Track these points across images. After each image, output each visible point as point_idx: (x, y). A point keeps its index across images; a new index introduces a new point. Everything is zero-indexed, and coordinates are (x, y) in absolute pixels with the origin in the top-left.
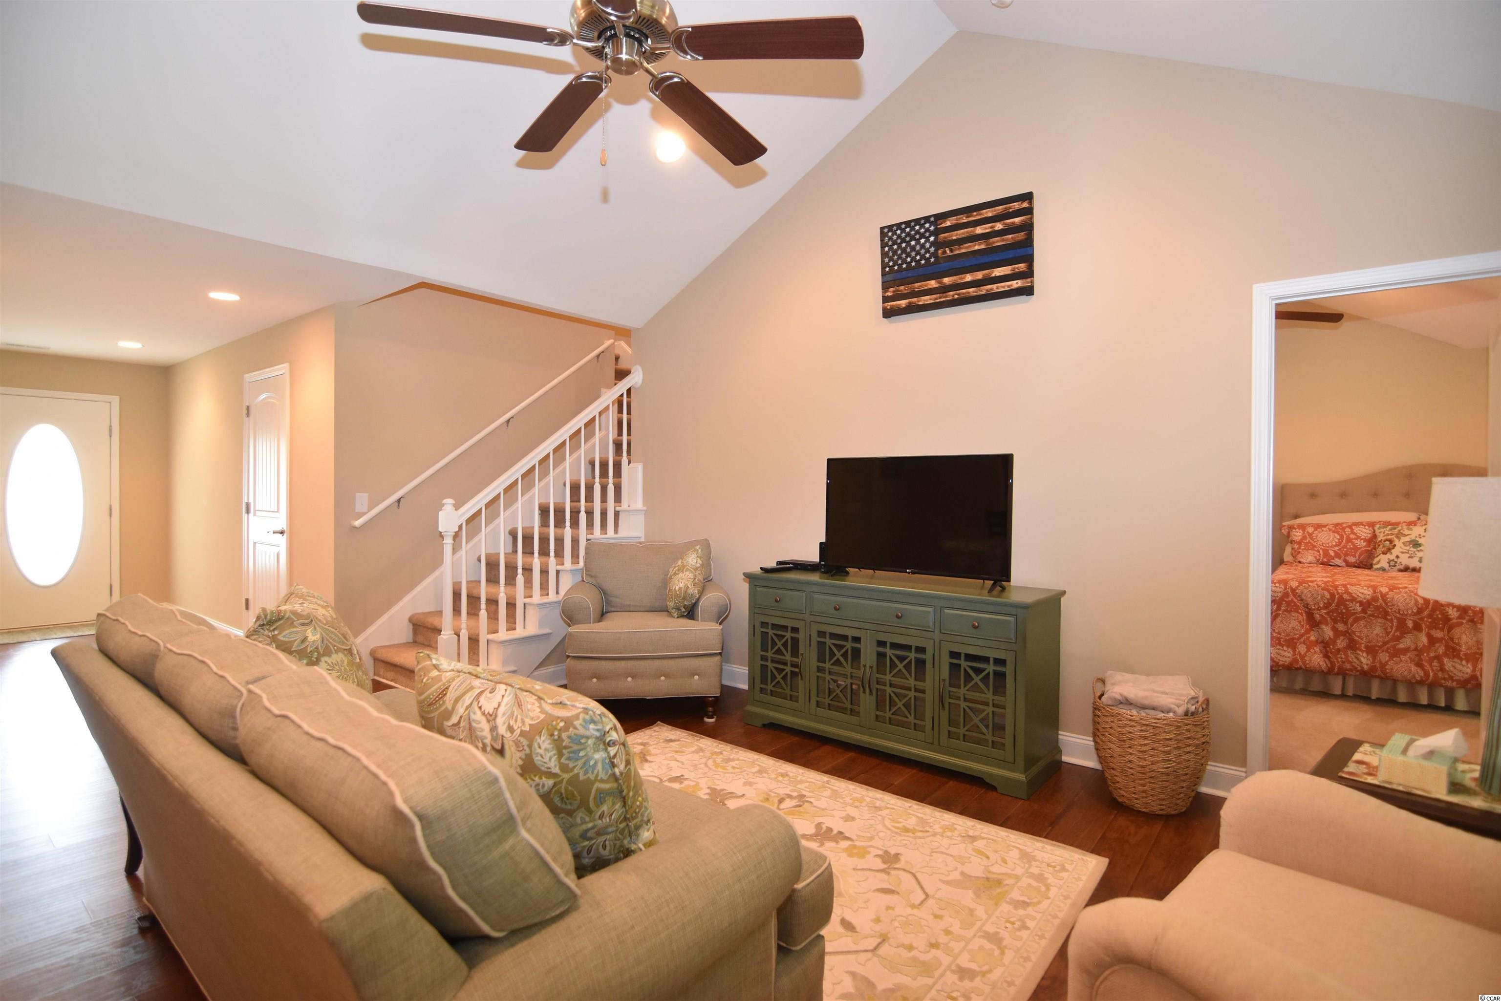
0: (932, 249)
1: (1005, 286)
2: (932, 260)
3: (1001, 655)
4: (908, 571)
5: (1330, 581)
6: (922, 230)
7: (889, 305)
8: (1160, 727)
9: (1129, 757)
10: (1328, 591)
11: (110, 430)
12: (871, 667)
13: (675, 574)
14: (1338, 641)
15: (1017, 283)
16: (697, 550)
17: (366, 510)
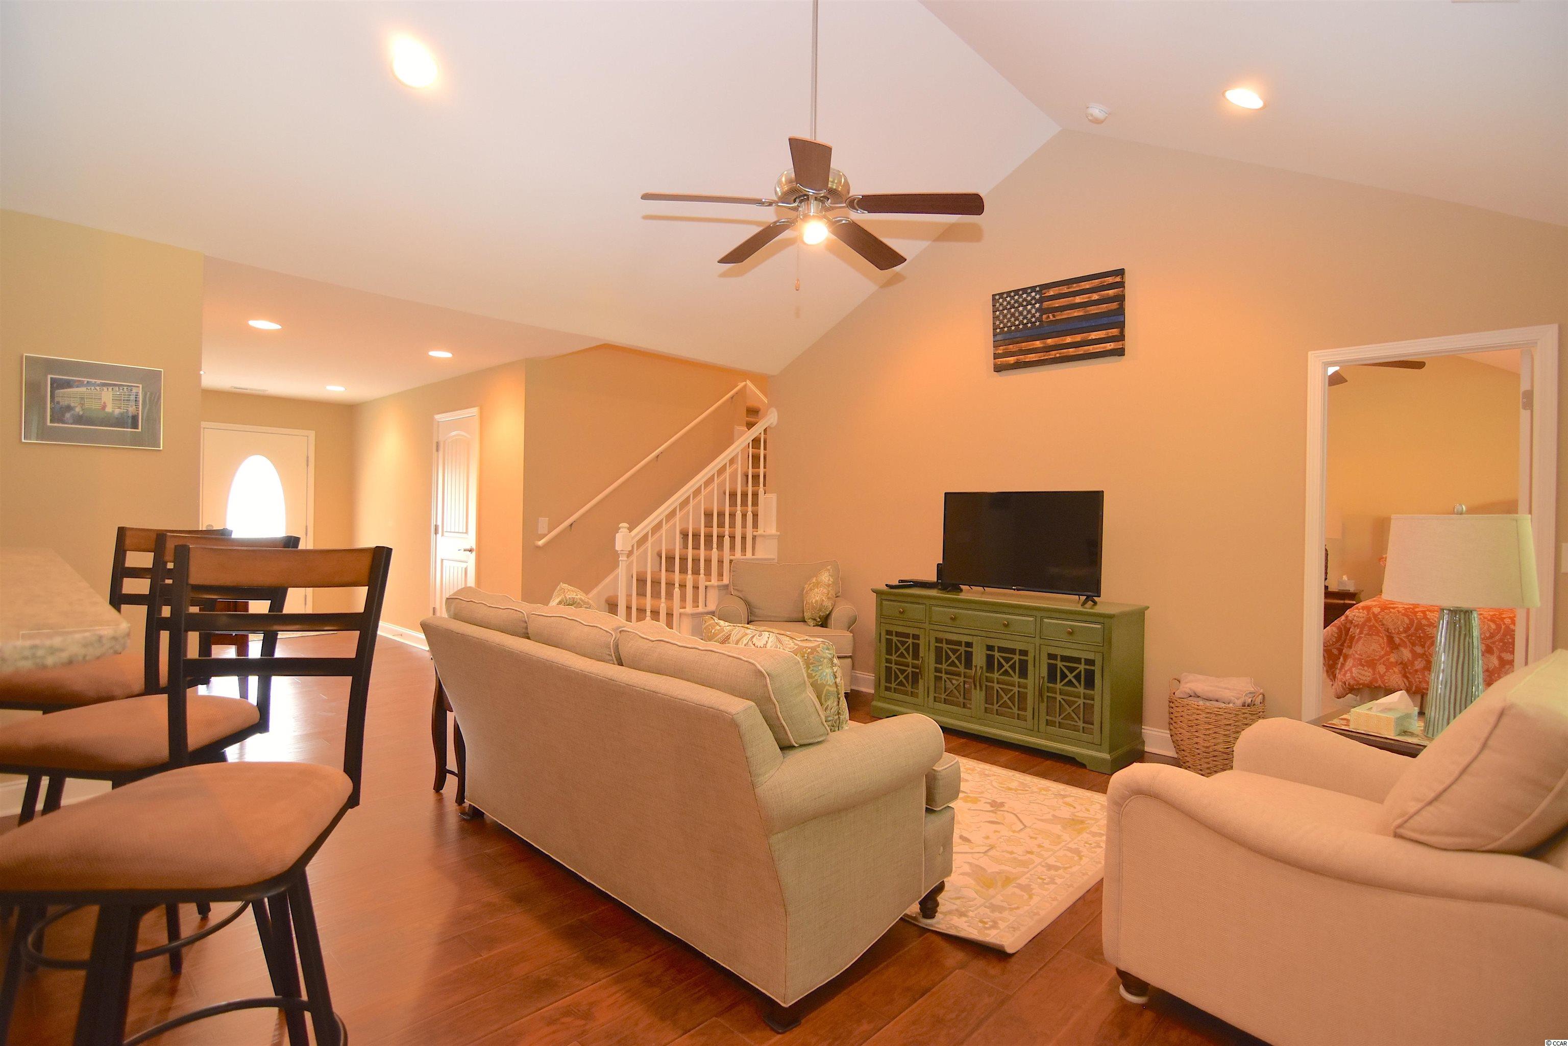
0: (1037, 315)
1: (1099, 348)
2: (1038, 324)
3: (1091, 656)
4: (1013, 588)
5: (1411, 608)
6: (1029, 298)
7: (999, 361)
8: (1221, 715)
9: (1196, 740)
10: (1408, 616)
11: (307, 461)
12: (982, 668)
13: (811, 590)
14: (1416, 662)
15: (1110, 345)
16: (829, 570)
17: (546, 532)
